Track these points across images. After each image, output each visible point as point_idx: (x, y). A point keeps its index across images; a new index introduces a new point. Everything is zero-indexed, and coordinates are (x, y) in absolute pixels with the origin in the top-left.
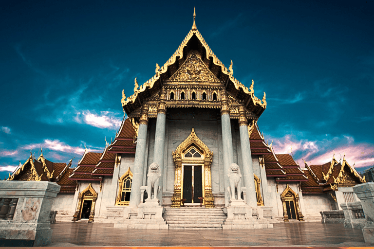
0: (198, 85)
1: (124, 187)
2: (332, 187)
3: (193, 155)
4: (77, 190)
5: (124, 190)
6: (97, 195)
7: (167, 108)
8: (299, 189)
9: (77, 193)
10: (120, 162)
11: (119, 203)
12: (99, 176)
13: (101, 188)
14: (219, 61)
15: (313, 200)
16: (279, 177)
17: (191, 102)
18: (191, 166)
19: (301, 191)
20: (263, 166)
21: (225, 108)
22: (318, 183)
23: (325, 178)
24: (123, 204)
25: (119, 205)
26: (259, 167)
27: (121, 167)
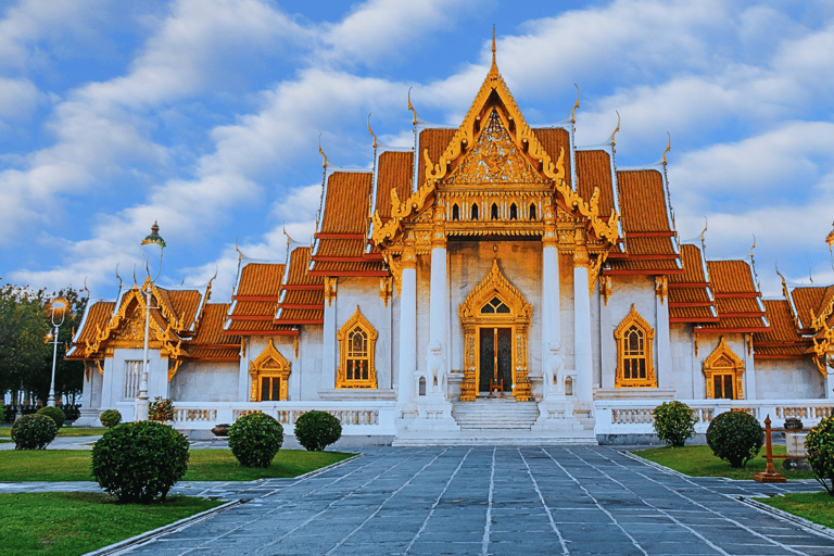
0: (503, 190)
1: (350, 349)
2: (816, 347)
3: (495, 309)
4: (244, 355)
5: (350, 355)
6: (290, 366)
7: (449, 237)
8: (749, 348)
9: (244, 363)
10: (335, 294)
11: (344, 384)
12: (292, 326)
13: (297, 350)
14: (539, 148)
15: (781, 372)
16: (701, 324)
17: (489, 225)
18: (493, 329)
19: (752, 352)
20: (662, 300)
21: (549, 235)
22: (800, 335)
23: (814, 322)
24: (352, 384)
25: (343, 387)
26: (653, 301)
27: (339, 307)
